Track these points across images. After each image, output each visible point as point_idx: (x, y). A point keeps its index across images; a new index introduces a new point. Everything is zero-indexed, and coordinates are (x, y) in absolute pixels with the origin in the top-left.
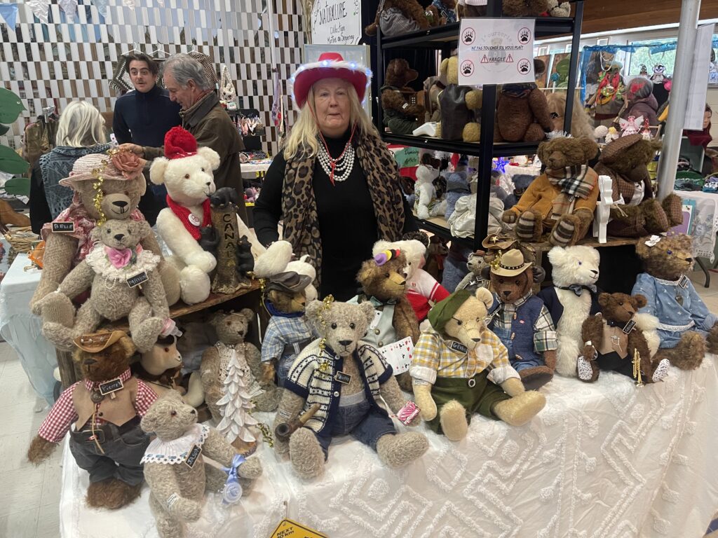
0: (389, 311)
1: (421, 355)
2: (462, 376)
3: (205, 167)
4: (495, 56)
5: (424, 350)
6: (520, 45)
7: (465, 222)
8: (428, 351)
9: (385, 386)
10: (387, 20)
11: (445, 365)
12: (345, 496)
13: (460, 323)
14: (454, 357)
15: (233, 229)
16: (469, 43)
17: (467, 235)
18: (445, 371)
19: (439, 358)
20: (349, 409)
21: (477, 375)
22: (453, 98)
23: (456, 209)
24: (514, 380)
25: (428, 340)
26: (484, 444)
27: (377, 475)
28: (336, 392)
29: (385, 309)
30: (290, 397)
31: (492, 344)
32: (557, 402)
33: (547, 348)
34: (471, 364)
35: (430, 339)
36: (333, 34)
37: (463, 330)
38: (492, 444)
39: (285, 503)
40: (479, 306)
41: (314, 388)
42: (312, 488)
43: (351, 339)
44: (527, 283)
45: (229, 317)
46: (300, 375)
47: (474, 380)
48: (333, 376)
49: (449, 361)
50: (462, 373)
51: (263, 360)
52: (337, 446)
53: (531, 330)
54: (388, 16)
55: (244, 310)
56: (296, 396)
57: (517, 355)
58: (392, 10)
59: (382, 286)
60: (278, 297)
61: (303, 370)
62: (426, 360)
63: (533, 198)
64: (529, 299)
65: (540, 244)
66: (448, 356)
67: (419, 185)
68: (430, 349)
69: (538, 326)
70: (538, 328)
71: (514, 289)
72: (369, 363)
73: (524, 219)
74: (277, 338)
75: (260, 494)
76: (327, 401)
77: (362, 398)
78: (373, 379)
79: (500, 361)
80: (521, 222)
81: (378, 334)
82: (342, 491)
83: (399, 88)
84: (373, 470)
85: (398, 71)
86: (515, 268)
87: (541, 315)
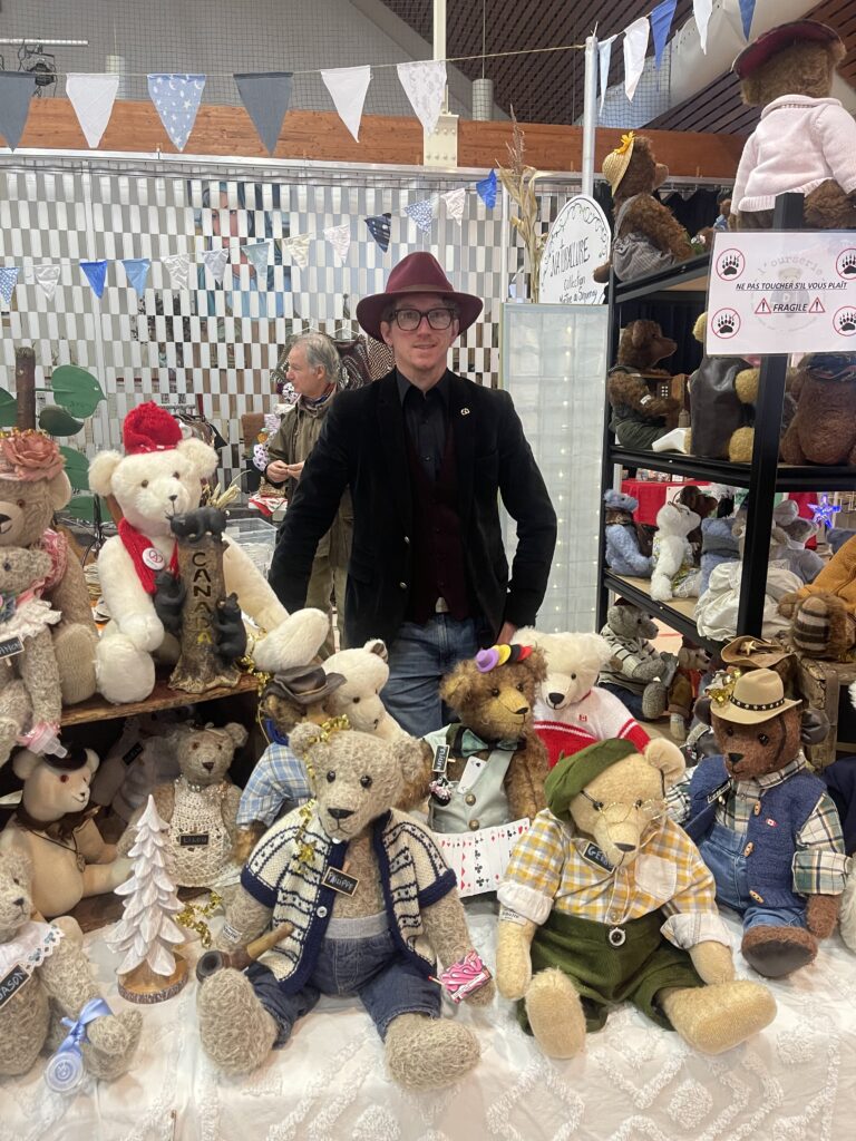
0: (501, 762)
1: (522, 861)
2: (599, 920)
3: (181, 470)
4: (785, 302)
5: (531, 851)
6: (840, 280)
7: (721, 610)
8: (537, 854)
9: (432, 911)
10: (623, 254)
11: (568, 889)
12: (300, 1126)
13: (597, 806)
14: (589, 876)
15: (209, 581)
16: (731, 276)
17: (726, 636)
18: (569, 900)
19: (561, 872)
20: (346, 947)
21: (632, 922)
22: (712, 381)
23: (711, 585)
24: (714, 946)
25: (542, 832)
26: (625, 1077)
27: (376, 1097)
28: (323, 908)
29: (494, 757)
30: (244, 902)
31: (677, 861)
32: (820, 1014)
33: (818, 888)
34: (620, 896)
35: (546, 830)
36: (568, 291)
37: (602, 823)
38: (647, 1081)
39: (174, 1115)
40: (646, 777)
41: (286, 892)
42: (236, 1096)
43: (352, 808)
44: (783, 742)
45: (199, 734)
46: (267, 860)
47: (623, 933)
48: (322, 875)
49: (577, 881)
50: (599, 912)
51: (238, 822)
52: (326, 1016)
53: (790, 842)
54: (625, 247)
55: (230, 725)
56: (253, 902)
57: (752, 892)
58: (633, 237)
59: (483, 713)
60: (279, 710)
61: (272, 854)
62: (531, 872)
63: (845, 573)
64: (793, 775)
65: (840, 667)
66: (577, 870)
67: (660, 539)
68: (544, 852)
69: (806, 836)
70: (804, 840)
71: (750, 750)
72: (402, 860)
73: (806, 612)
74: (267, 783)
75: (136, 1084)
76: (304, 922)
77: (376, 927)
78: (407, 893)
79: (692, 901)
80: (801, 617)
81: (471, 803)
82: (295, 1116)
83: (638, 368)
84: (367, 1084)
85: (638, 339)
86: (760, 708)
87: (814, 813)
